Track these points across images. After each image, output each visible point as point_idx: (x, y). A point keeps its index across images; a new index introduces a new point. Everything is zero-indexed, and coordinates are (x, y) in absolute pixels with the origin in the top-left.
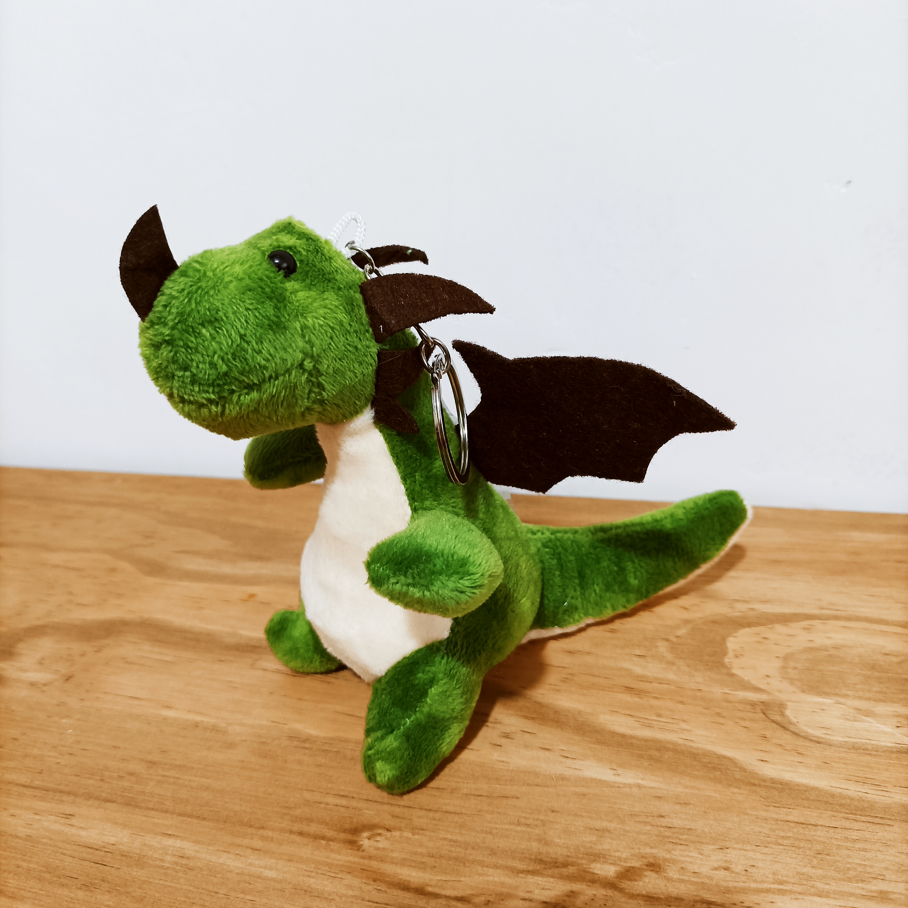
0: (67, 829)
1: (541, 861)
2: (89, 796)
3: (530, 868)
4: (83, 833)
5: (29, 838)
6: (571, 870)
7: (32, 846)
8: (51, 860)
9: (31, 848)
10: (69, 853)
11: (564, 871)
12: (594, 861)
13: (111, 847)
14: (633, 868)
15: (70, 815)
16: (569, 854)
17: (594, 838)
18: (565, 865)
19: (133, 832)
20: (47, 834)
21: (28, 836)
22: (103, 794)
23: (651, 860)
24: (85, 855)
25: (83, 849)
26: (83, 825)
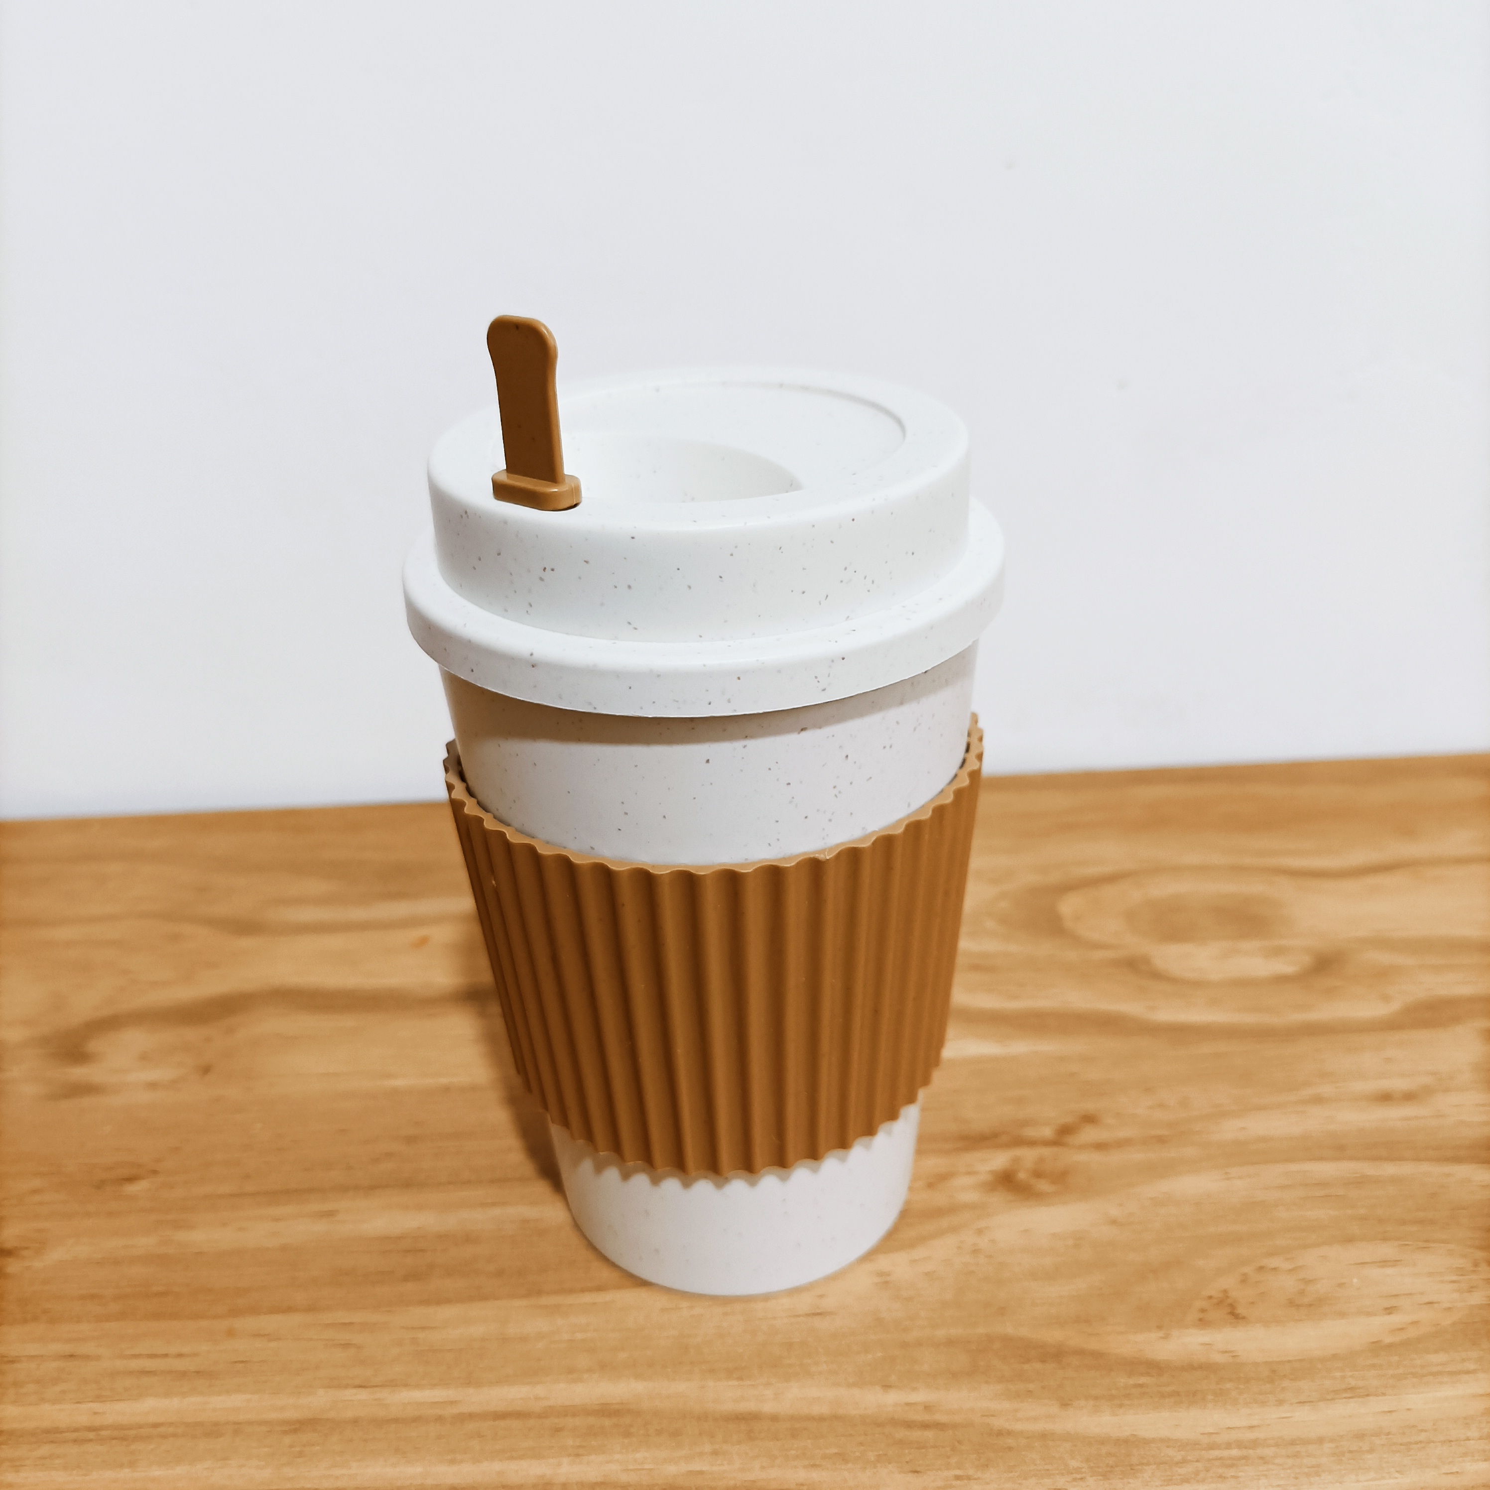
0: (339, 1227)
1: (966, 1138)
3: (958, 1146)
4: (366, 1226)
6: (1005, 1139)
8: (339, 1262)
9: (299, 1256)
10: (360, 1250)
11: (996, 1141)
12: (1024, 1126)
13: (416, 1232)
14: (1069, 1124)
15: (329, 1212)
16: (994, 1126)
17: (1013, 1107)
18: (996, 1136)
19: (437, 1212)
20: (311, 1237)
21: (284, 1245)
22: (363, 1183)
23: (1083, 1114)
24: (386, 1248)
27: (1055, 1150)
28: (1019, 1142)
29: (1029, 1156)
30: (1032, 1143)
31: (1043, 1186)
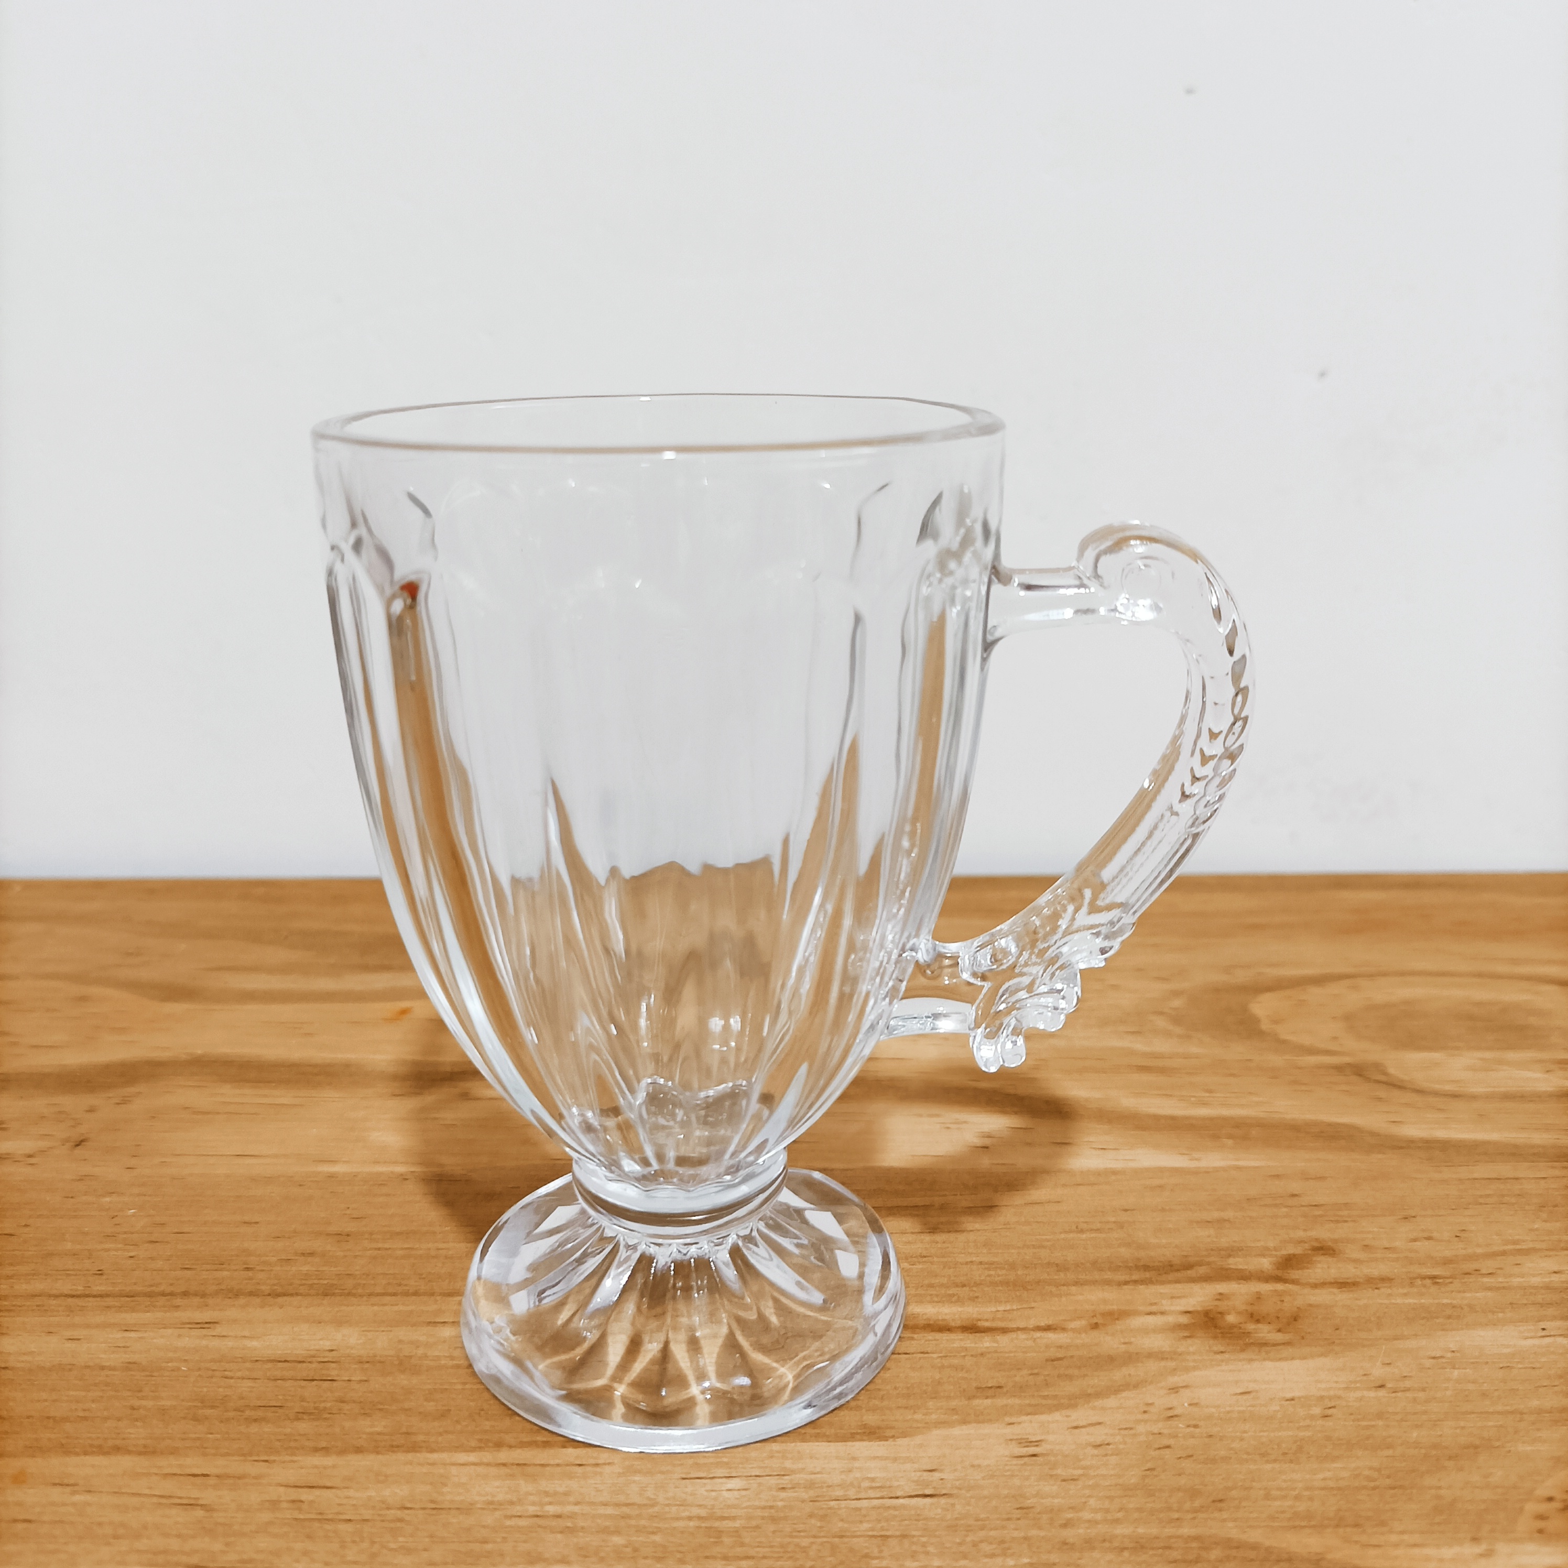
0: (215, 1343)
1: (1146, 1268)
2: (235, 1294)
3: (1134, 1277)
4: (255, 1343)
5: (130, 1366)
6: (1202, 1270)
7: (147, 1376)
8: (205, 1390)
9: (148, 1378)
10: (239, 1374)
11: (1190, 1273)
12: (1230, 1256)
13: (327, 1354)
14: (1294, 1255)
15: (206, 1323)
16: (1185, 1253)
17: (1212, 1232)
18: (1190, 1267)
19: (363, 1329)
20: (170, 1355)
21: (130, 1363)
22: (263, 1288)
23: (1316, 1244)
24: (278, 1374)
25: (270, 1365)
26: (247, 1333)
27: (1280, 1287)
28: (1225, 1275)
29: (1240, 1291)
30: (1244, 1276)
31: (1265, 1332)
